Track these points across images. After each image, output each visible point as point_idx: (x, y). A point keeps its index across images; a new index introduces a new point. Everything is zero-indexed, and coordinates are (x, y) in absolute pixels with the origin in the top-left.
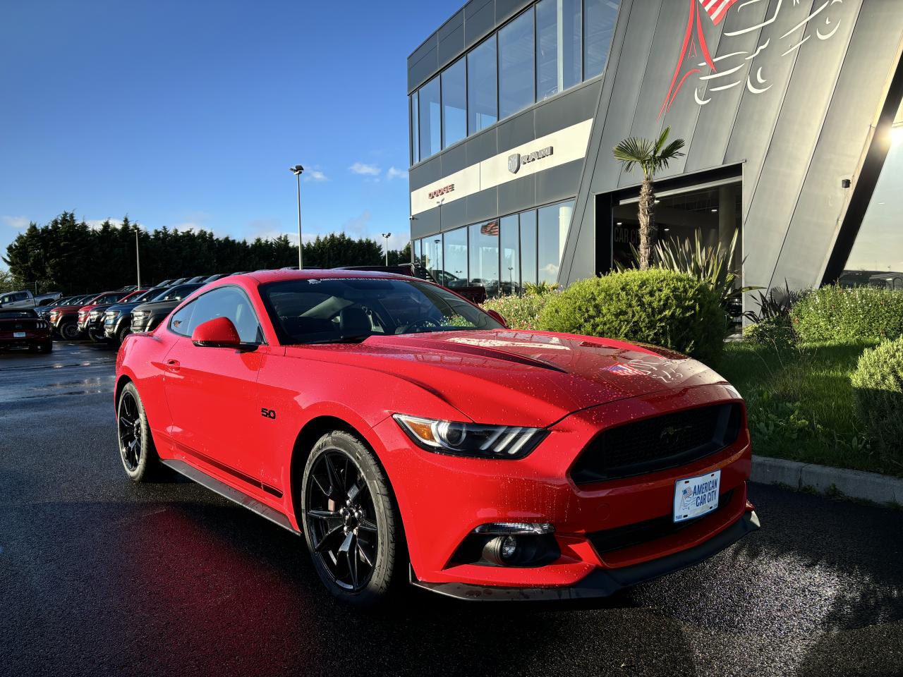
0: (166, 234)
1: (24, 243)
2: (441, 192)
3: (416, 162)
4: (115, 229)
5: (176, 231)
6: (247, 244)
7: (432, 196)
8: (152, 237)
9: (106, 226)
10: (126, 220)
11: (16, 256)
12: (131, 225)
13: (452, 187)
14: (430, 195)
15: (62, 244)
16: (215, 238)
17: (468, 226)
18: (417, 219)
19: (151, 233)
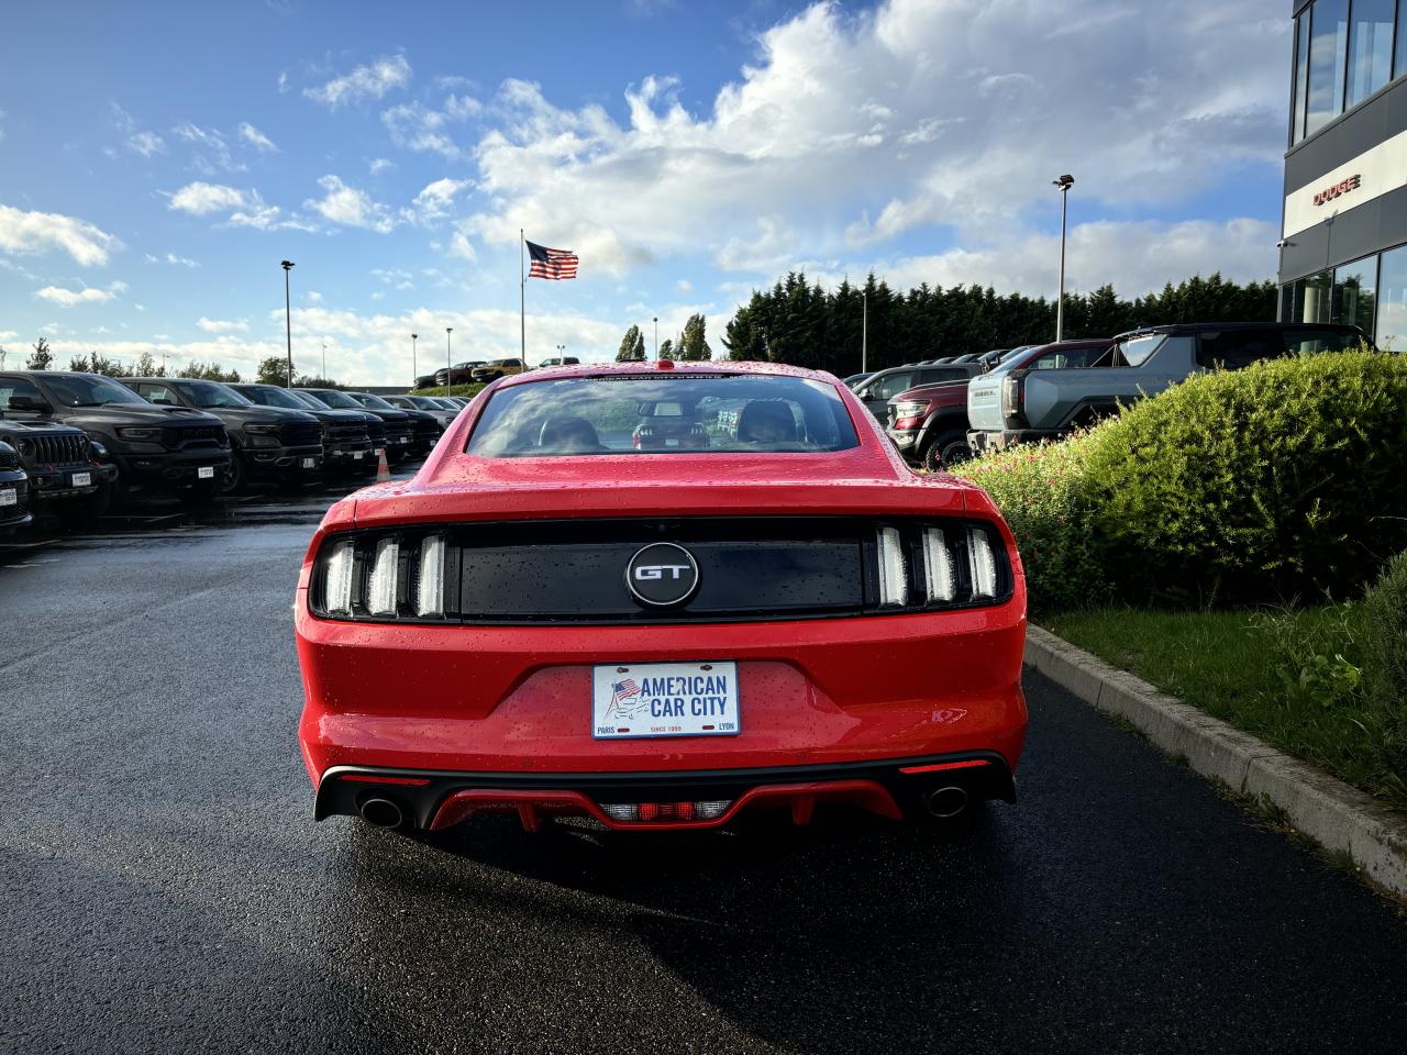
0: (925, 295)
1: (746, 319)
2: (1335, 192)
3: (1299, 138)
4: (856, 292)
5: (939, 288)
7: (1319, 201)
8: (906, 300)
9: (845, 288)
10: (871, 278)
12: (878, 283)
13: (1356, 181)
14: (1316, 198)
15: (789, 318)
16: (996, 295)
17: (1379, 253)
18: (1293, 245)
19: (906, 294)
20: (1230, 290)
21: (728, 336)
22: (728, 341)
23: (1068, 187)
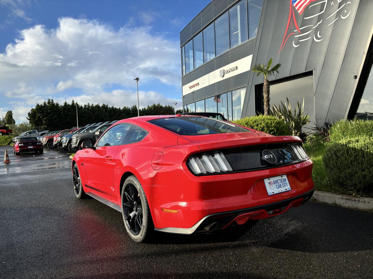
0: (89, 106)
1: (35, 112)
2: (194, 86)
3: (184, 74)
4: (69, 105)
5: (93, 105)
6: (121, 109)
7: (190, 88)
8: (83, 107)
9: (66, 103)
10: (73, 101)
11: (31, 117)
12: (75, 103)
13: (198, 84)
14: (190, 87)
15: (49, 111)
16: (108, 107)
17: (205, 99)
18: (185, 97)
19: (83, 106)
20: (161, 107)
21: (28, 116)
22: (29, 118)
23: (138, 81)
